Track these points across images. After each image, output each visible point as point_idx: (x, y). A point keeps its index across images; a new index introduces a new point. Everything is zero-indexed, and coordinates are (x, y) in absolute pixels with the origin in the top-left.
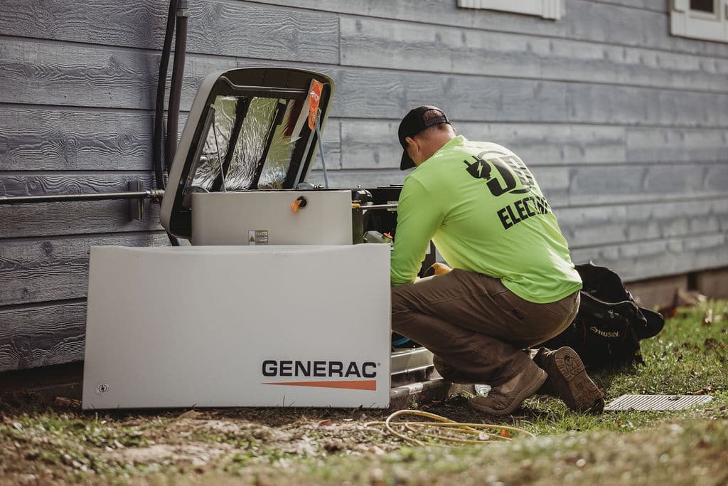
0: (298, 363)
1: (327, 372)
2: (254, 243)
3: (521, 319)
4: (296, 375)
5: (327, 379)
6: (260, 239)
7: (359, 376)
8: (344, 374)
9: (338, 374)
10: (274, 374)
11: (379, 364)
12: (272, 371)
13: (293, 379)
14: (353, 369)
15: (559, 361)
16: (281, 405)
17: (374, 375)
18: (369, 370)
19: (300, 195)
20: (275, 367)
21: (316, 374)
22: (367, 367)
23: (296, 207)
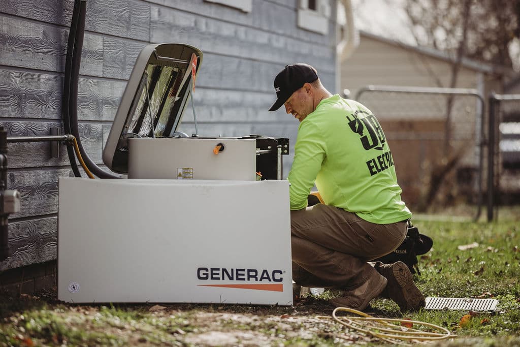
0: (224, 270)
1: (246, 277)
2: (182, 177)
3: (371, 241)
4: (223, 279)
5: (246, 282)
6: (185, 175)
7: (270, 280)
8: (259, 279)
9: (254, 279)
10: (206, 278)
11: (284, 272)
12: (205, 276)
13: (221, 282)
14: (265, 276)
15: (396, 272)
16: (219, 302)
17: (281, 280)
18: (277, 276)
19: (220, 142)
20: (207, 272)
21: (238, 279)
22: (275, 274)
23: (217, 151)
